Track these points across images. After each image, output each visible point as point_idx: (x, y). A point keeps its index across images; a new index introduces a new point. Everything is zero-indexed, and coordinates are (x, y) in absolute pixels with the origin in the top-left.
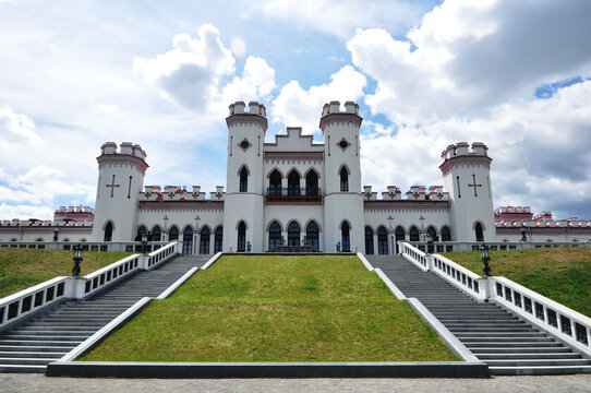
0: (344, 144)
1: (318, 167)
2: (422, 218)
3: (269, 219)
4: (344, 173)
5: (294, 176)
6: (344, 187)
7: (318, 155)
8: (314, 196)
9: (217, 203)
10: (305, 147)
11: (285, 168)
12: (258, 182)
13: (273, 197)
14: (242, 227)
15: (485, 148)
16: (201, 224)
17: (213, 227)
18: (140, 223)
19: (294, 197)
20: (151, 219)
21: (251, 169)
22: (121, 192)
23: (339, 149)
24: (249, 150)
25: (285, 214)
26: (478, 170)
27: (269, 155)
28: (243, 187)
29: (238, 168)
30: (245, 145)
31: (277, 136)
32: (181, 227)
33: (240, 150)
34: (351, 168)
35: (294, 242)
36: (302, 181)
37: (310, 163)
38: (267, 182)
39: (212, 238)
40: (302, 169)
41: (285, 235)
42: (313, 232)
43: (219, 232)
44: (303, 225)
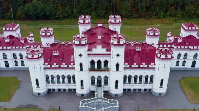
0: (118, 55)
3: (91, 76)
4: (117, 65)
5: (99, 62)
6: (117, 69)
8: (107, 69)
9: (72, 68)
11: (96, 59)
13: (92, 69)
14: (82, 81)
17: (71, 75)
18: (46, 74)
19: (99, 69)
21: (83, 64)
23: (116, 57)
24: (83, 57)
25: (96, 74)
28: (81, 69)
29: (79, 63)
30: (81, 55)
31: (93, 48)
32: (60, 75)
33: (79, 57)
35: (99, 82)
36: (103, 64)
37: (105, 58)
38: (90, 64)
39: (72, 78)
40: (103, 59)
41: (96, 81)
42: (106, 79)
43: (74, 76)
44: (103, 78)
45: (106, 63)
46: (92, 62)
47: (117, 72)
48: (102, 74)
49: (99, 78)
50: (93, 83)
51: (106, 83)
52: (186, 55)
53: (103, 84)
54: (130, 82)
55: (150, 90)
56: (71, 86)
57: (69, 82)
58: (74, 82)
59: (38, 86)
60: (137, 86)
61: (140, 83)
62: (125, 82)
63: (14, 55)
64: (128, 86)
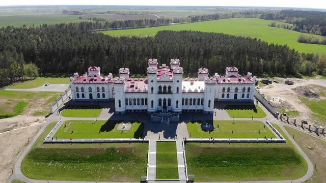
0: (178, 81)
1: (171, 85)
3: (159, 98)
4: (178, 89)
5: (165, 87)
6: (178, 92)
7: (171, 82)
8: (170, 92)
11: (163, 85)
12: (156, 90)
13: (160, 93)
16: (141, 98)
17: (144, 98)
18: (126, 98)
19: (165, 93)
20: (129, 96)
21: (154, 87)
22: (121, 92)
23: (177, 83)
24: (154, 82)
25: (163, 97)
26: (212, 87)
27: (158, 82)
28: (152, 93)
30: (152, 81)
32: (137, 98)
33: (151, 83)
35: (165, 103)
36: (167, 89)
37: (169, 84)
38: (158, 89)
39: (144, 101)
40: (167, 85)
41: (162, 102)
42: (169, 101)
43: (146, 99)
44: (167, 100)
45: (170, 87)
46: (160, 88)
47: (178, 95)
48: (167, 97)
49: (165, 100)
50: (160, 104)
51: (169, 104)
52: (229, 89)
53: (167, 105)
54: (186, 104)
55: (202, 110)
56: (144, 107)
57: (143, 104)
58: (146, 104)
59: (120, 106)
60: (192, 107)
61: (194, 104)
62: (183, 104)
63: (98, 89)
64: (185, 107)
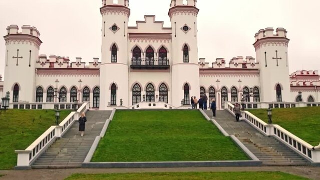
0: (186, 28)
1: (167, 45)
2: (240, 81)
3: (133, 82)
4: (186, 49)
5: (150, 51)
6: (186, 60)
7: (167, 36)
8: (165, 67)
9: (94, 70)
10: (157, 29)
11: (143, 45)
12: (125, 55)
13: (135, 66)
14: (114, 88)
15: (285, 31)
16: (83, 85)
17: (91, 88)
18: (38, 84)
19: (150, 68)
20: (47, 81)
21: (119, 46)
22: (24, 62)
23: (182, 32)
24: (118, 32)
25: (144, 79)
26: (280, 47)
27: (131, 36)
29: (109, 46)
30: (114, 28)
31: (138, 22)
32: (68, 88)
33: (111, 32)
34: (190, 46)
36: (156, 55)
37: (161, 42)
38: (131, 55)
40: (156, 45)
41: (144, 93)
44: (157, 86)
46: (136, 51)
48: (156, 78)
51: (164, 95)
